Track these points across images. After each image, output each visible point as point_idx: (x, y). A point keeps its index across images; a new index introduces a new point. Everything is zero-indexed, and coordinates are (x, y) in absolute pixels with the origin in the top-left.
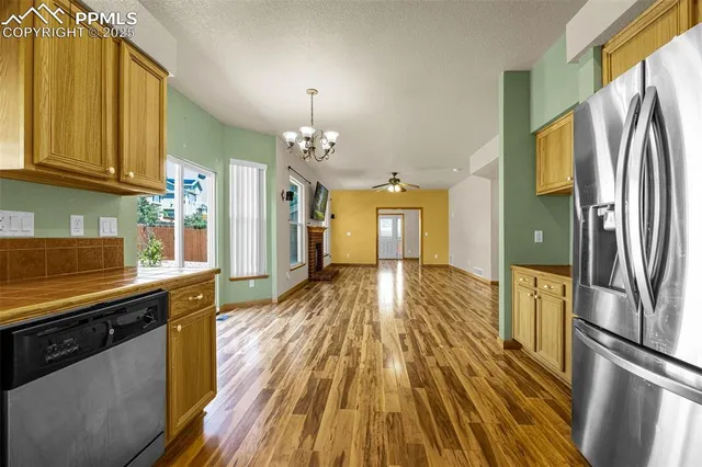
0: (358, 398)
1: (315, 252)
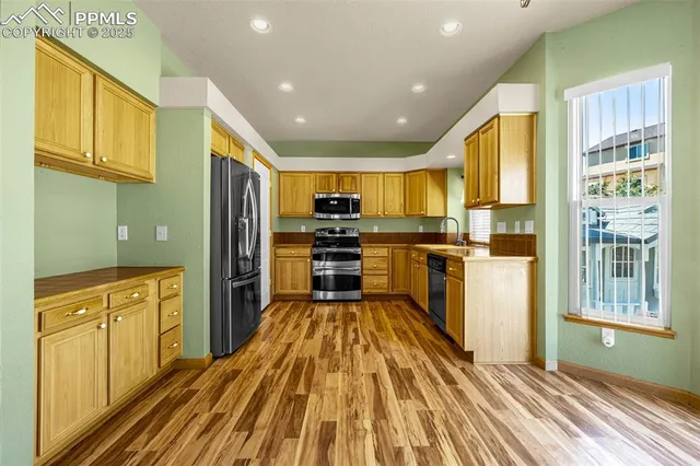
0: (363, 381)
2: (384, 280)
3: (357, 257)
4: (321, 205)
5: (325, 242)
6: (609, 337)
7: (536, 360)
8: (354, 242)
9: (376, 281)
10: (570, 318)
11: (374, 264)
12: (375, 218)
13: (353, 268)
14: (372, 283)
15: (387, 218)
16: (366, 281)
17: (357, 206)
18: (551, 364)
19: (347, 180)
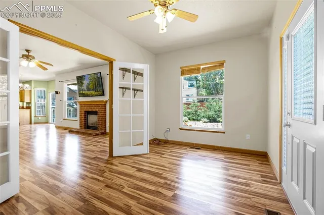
1: (85, 116)
6: (40, 118)
10: (35, 117)
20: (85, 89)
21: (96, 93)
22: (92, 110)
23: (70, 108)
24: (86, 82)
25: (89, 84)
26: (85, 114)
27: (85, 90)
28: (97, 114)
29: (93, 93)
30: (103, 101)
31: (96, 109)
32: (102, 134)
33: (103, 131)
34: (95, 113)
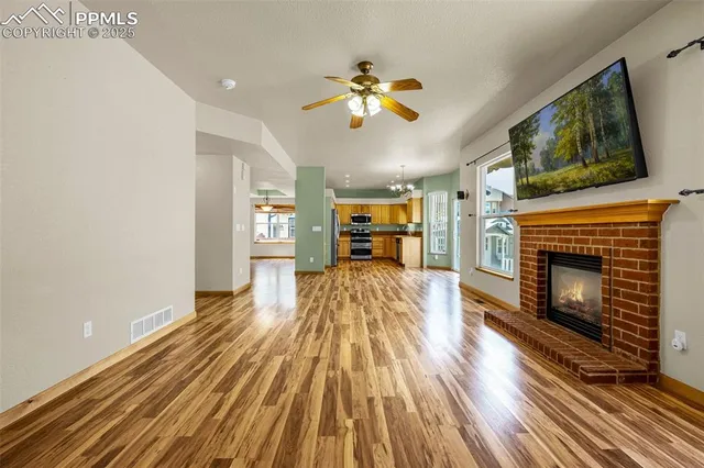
1: (540, 268)
2: (381, 251)
3: (369, 241)
4: (354, 219)
5: (354, 235)
6: (437, 257)
7: (422, 267)
8: (368, 235)
9: (377, 251)
10: (429, 253)
11: (376, 245)
12: (376, 225)
13: (367, 245)
14: (377, 252)
15: (382, 225)
16: (374, 251)
17: (370, 219)
18: (425, 265)
19: (365, 208)
20: (538, 165)
21: (586, 173)
22: (573, 247)
23: (500, 235)
24: (540, 140)
25: (552, 143)
26: (539, 261)
27: (535, 172)
28: (598, 270)
29: (572, 172)
30: (645, 204)
31: (592, 247)
32: (633, 379)
33: (641, 365)
34: (590, 263)
